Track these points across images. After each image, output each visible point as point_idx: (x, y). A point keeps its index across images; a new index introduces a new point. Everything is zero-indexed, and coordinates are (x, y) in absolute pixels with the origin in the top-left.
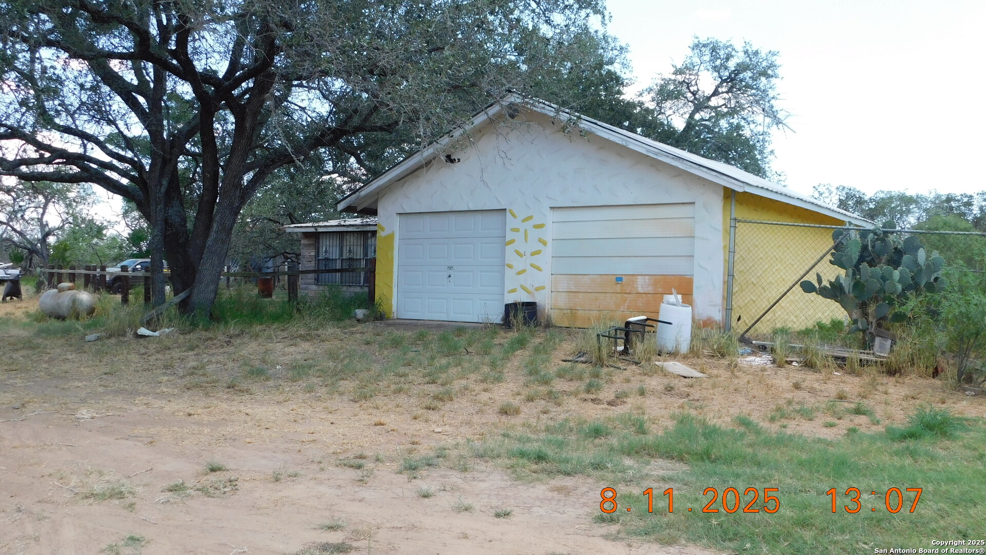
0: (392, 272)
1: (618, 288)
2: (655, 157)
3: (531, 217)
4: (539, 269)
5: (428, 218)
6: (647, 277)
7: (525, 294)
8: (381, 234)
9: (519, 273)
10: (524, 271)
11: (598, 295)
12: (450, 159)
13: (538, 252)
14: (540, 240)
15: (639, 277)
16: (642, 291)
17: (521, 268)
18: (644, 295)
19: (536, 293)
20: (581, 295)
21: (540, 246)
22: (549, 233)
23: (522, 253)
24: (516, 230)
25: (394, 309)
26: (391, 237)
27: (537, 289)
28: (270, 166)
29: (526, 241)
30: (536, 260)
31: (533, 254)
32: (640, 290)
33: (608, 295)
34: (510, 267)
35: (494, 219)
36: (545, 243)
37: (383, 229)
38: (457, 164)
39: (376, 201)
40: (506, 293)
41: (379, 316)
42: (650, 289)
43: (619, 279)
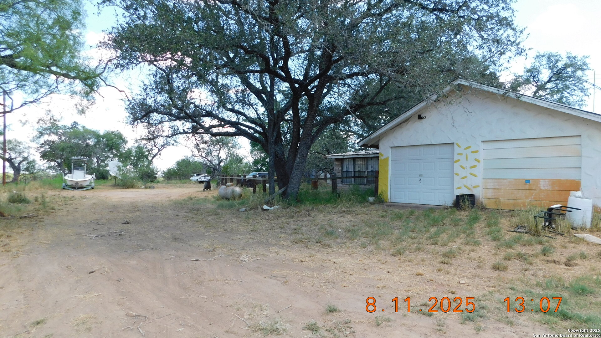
0: (387, 178)
1: (527, 187)
2: (555, 109)
3: (469, 147)
4: (475, 176)
5: (407, 149)
6: (547, 180)
7: (467, 189)
8: (381, 158)
9: (463, 178)
10: (466, 177)
11: (513, 190)
12: (420, 117)
13: (474, 166)
14: (476, 160)
15: (541, 180)
16: (544, 189)
17: (464, 175)
18: (545, 191)
19: (473, 189)
20: (502, 190)
21: (476, 163)
22: (482, 155)
23: (465, 167)
24: (461, 154)
25: (389, 197)
26: (387, 159)
27: (474, 187)
28: (325, 124)
29: (467, 160)
30: (473, 171)
31: (471, 167)
32: (542, 188)
33: (520, 191)
34: (457, 175)
35: (447, 149)
36: (479, 161)
37: (382, 155)
38: (423, 121)
39: (379, 141)
40: (455, 189)
41: (381, 201)
42: (549, 187)
43: (527, 181)
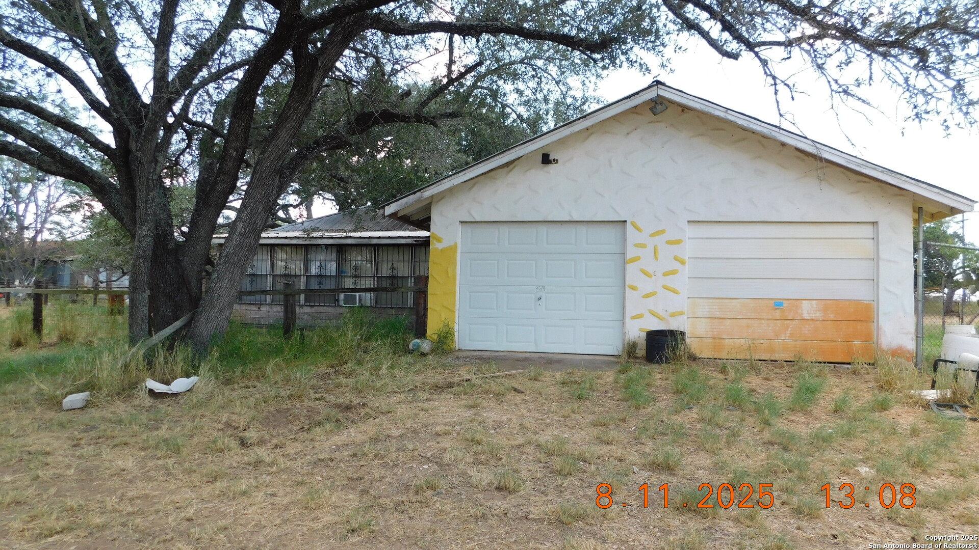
0: (455, 292)
1: (777, 314)
3: (663, 232)
4: (675, 292)
5: (505, 229)
6: (814, 302)
7: (656, 320)
8: (434, 246)
9: (647, 296)
10: (654, 294)
11: (750, 321)
12: (546, 160)
13: (674, 272)
14: (676, 259)
15: (804, 302)
16: (809, 318)
17: (650, 290)
18: (810, 322)
19: (671, 320)
20: (728, 322)
21: (677, 266)
22: (688, 250)
23: (651, 272)
24: (643, 246)
25: (459, 337)
26: (453, 249)
27: (673, 315)
29: (656, 258)
30: (669, 281)
31: (665, 274)
32: (806, 316)
33: (764, 321)
34: (634, 288)
35: (611, 233)
36: (683, 263)
37: (439, 240)
38: (552, 168)
40: (628, 320)
42: (819, 315)
43: (778, 304)
